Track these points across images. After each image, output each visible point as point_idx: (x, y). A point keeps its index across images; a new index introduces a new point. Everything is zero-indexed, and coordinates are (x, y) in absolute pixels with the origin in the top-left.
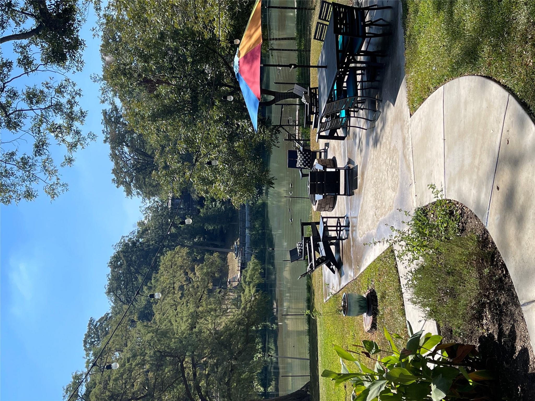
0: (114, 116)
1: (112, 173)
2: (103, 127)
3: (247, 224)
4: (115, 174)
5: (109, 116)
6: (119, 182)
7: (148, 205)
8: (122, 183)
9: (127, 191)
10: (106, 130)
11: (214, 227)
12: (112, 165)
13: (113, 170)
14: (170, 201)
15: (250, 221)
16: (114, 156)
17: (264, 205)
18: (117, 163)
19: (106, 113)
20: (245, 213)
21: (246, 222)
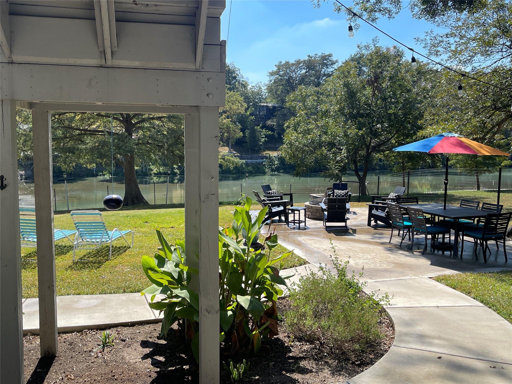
0: (328, 62)
1: (286, 61)
2: (320, 54)
3: (249, 161)
4: (285, 64)
5: (328, 59)
6: (279, 67)
7: (263, 88)
8: (279, 69)
9: (273, 72)
10: (317, 56)
11: (247, 137)
12: (292, 61)
13: (288, 62)
14: (266, 104)
15: (251, 163)
16: (299, 62)
17: (264, 173)
18: (293, 65)
19: (330, 56)
20: (257, 159)
21: (251, 160)
